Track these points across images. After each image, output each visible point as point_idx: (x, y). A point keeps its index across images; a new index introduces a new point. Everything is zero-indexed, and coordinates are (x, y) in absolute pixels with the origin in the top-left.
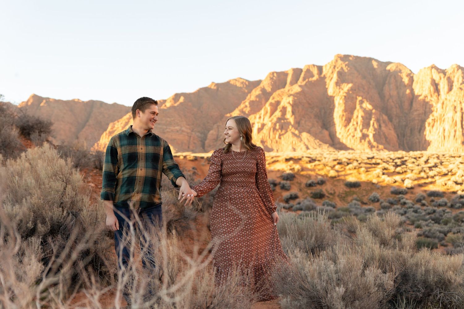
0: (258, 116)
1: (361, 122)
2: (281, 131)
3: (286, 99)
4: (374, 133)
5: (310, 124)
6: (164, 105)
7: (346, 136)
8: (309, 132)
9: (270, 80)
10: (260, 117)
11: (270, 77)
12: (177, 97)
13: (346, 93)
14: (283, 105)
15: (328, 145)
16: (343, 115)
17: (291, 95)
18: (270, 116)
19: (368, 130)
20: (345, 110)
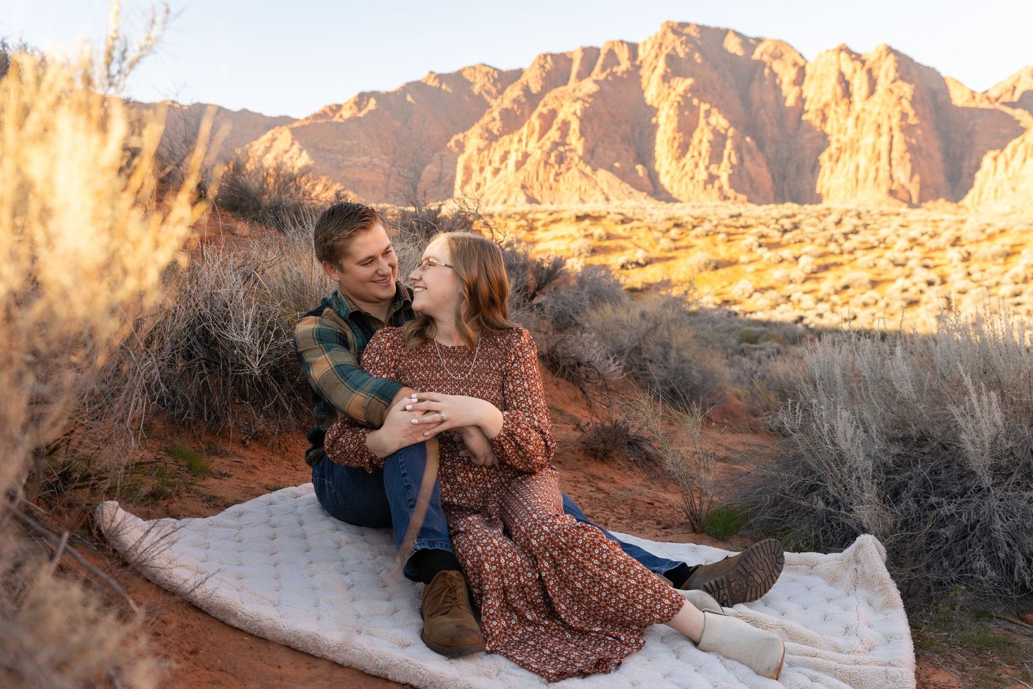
0: (516, 138)
1: (707, 151)
2: (560, 167)
3: (570, 107)
4: (731, 172)
5: (613, 155)
6: (338, 115)
7: (680, 177)
8: (611, 169)
9: (539, 69)
10: (520, 141)
11: (539, 64)
12: (362, 98)
13: (681, 96)
14: (564, 118)
15: (645, 194)
16: (675, 138)
17: (578, 99)
18: (540, 139)
19: (719, 168)
20: (679, 129)
